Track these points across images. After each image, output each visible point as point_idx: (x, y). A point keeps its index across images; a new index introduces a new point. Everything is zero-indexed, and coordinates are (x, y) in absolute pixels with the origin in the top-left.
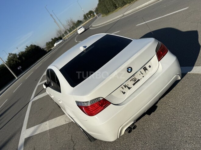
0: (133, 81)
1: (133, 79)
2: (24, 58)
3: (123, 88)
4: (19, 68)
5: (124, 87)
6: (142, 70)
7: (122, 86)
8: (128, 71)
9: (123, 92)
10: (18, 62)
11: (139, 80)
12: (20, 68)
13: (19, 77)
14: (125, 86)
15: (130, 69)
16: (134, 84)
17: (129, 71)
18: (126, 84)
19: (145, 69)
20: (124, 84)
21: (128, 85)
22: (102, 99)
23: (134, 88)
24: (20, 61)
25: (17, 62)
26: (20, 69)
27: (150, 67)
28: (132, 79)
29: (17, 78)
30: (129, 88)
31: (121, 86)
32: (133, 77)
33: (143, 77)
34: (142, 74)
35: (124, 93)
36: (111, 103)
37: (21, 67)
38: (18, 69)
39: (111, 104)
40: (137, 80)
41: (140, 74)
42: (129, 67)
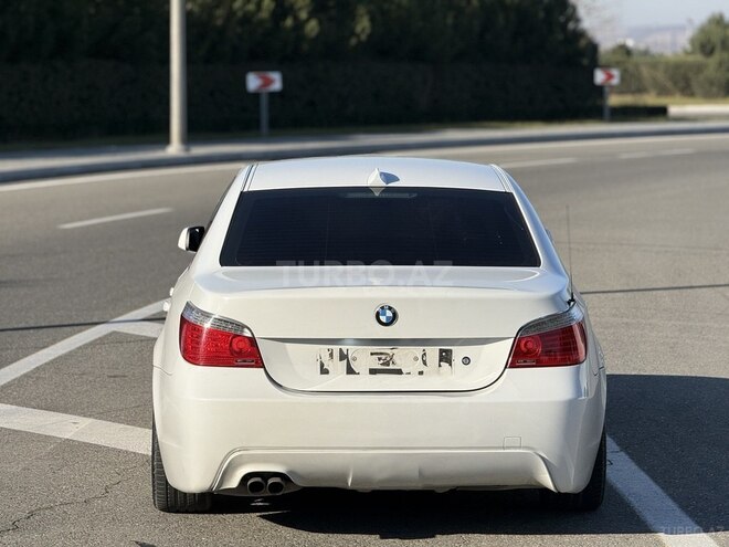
0: (380, 359)
1: (383, 357)
2: (363, 25)
3: (331, 355)
4: (253, 82)
5: (336, 355)
6: (433, 353)
7: (336, 348)
8: (378, 315)
9: (322, 365)
10: (299, 25)
11: (399, 372)
12: (268, 82)
13: (199, 151)
14: (343, 356)
15: (389, 314)
16: (373, 372)
17: (383, 319)
18: (352, 350)
19: (446, 357)
20: (344, 348)
21: (355, 359)
22: (249, 335)
23: (365, 381)
24: (312, 27)
25: (289, 22)
26: (256, 95)
27: (466, 361)
28: (381, 354)
29: (175, 148)
30: (350, 371)
31: (330, 347)
32: (386, 349)
33: (421, 373)
34: (425, 363)
35: (324, 371)
36: (263, 367)
37: (277, 83)
38: (243, 83)
39: (262, 370)
40: (391, 367)
41: (416, 359)
42: (390, 308)
